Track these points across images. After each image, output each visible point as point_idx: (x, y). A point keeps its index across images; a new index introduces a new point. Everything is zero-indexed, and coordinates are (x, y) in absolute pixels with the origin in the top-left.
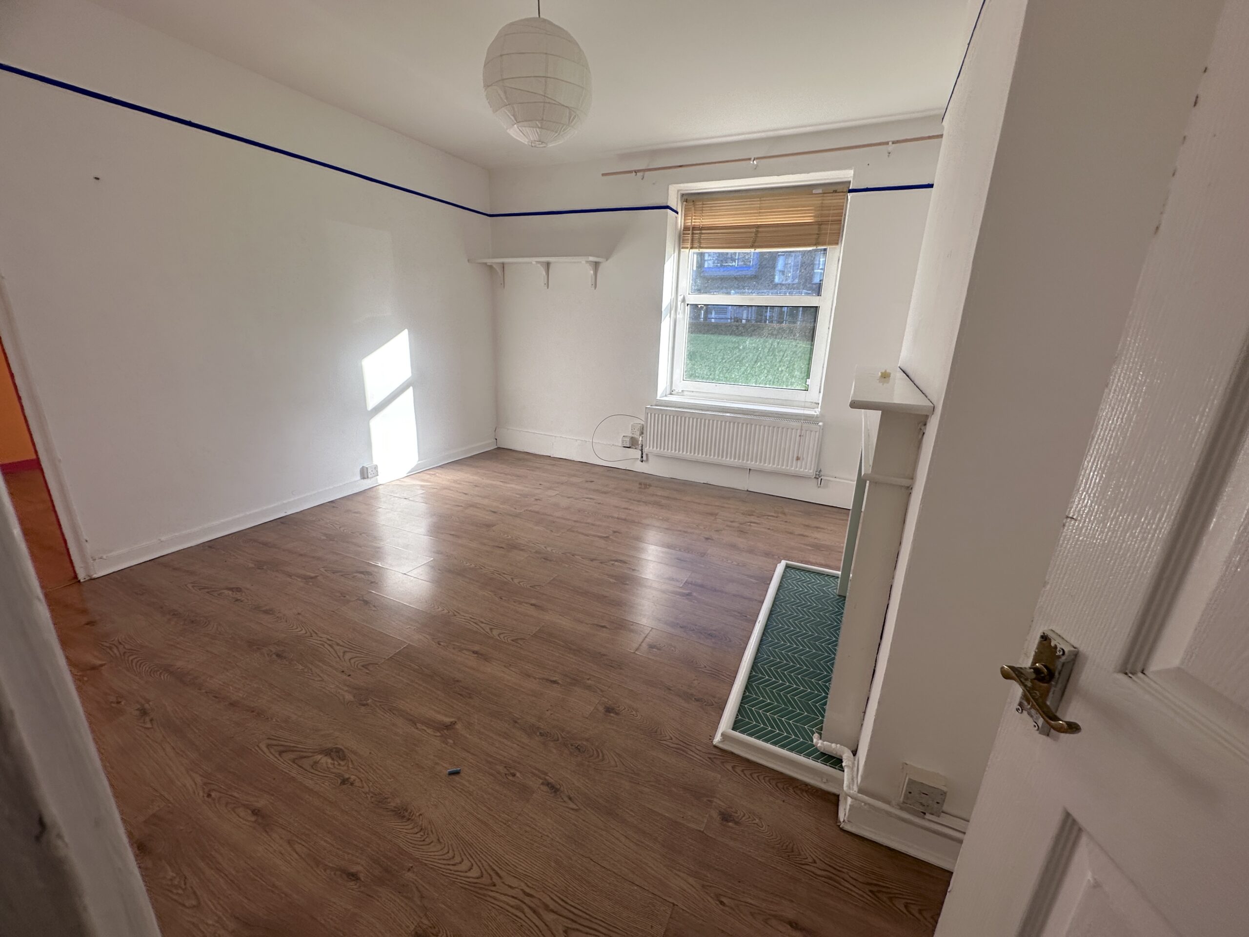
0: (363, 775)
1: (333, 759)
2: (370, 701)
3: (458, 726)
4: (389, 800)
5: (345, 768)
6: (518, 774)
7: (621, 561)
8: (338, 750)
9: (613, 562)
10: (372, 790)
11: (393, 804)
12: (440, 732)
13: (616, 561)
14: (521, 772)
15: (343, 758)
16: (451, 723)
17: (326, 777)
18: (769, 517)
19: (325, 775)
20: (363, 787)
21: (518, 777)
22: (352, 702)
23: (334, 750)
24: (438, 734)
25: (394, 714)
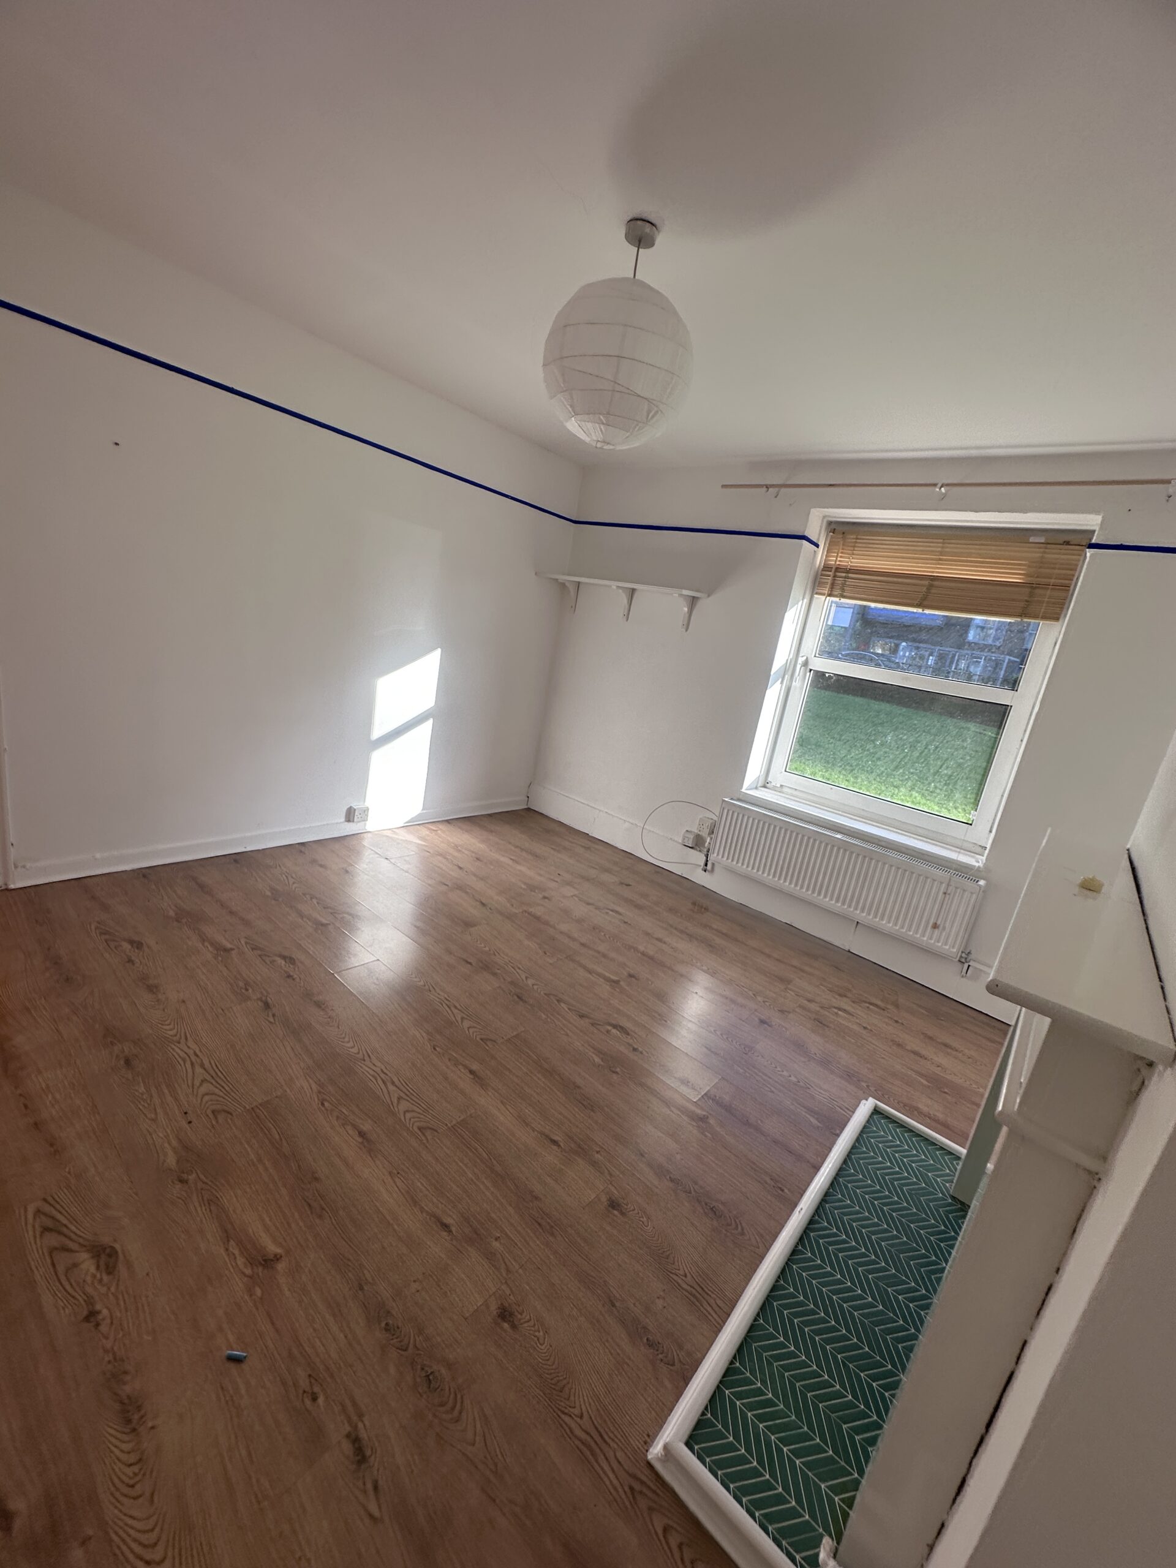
0: (118, 1314)
1: (98, 1268)
2: (192, 1177)
3: (281, 1266)
4: (128, 1378)
5: (103, 1290)
6: (321, 1400)
7: (622, 1029)
8: (112, 1253)
9: (609, 1028)
10: (115, 1348)
11: (128, 1389)
12: (252, 1269)
13: (615, 1027)
14: (327, 1398)
15: (110, 1270)
16: (275, 1256)
17: (73, 1297)
18: (871, 1007)
19: (74, 1294)
20: (107, 1338)
21: (318, 1406)
22: (170, 1170)
23: (108, 1251)
24: (248, 1271)
25: (210, 1210)
